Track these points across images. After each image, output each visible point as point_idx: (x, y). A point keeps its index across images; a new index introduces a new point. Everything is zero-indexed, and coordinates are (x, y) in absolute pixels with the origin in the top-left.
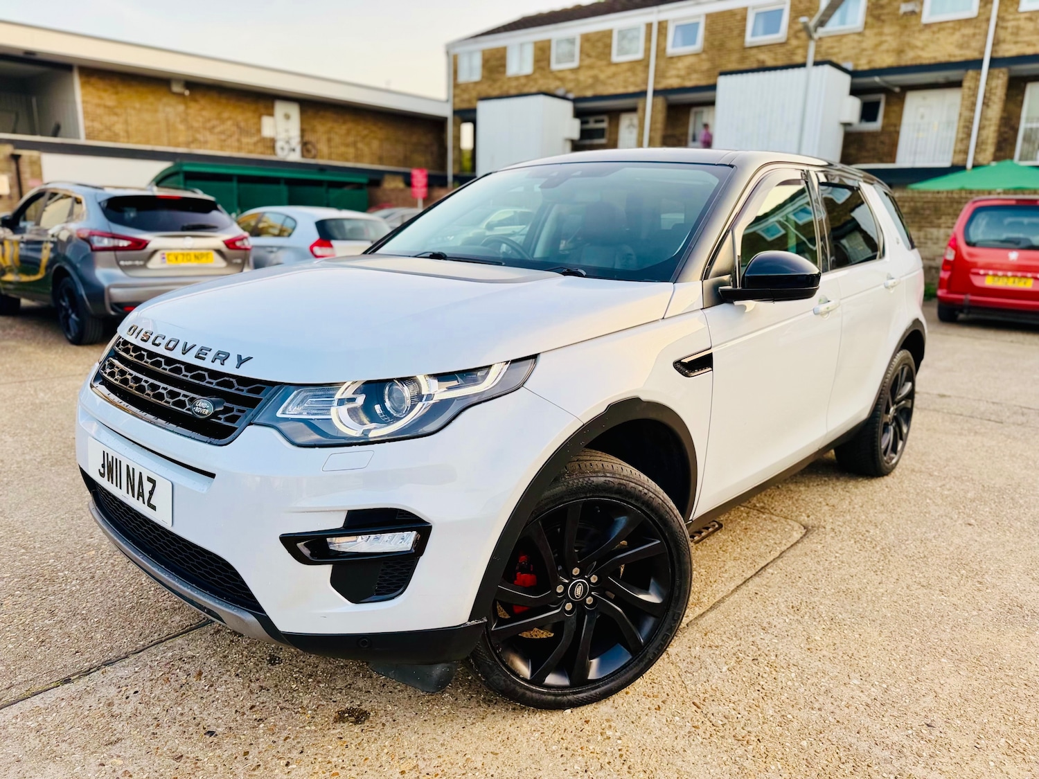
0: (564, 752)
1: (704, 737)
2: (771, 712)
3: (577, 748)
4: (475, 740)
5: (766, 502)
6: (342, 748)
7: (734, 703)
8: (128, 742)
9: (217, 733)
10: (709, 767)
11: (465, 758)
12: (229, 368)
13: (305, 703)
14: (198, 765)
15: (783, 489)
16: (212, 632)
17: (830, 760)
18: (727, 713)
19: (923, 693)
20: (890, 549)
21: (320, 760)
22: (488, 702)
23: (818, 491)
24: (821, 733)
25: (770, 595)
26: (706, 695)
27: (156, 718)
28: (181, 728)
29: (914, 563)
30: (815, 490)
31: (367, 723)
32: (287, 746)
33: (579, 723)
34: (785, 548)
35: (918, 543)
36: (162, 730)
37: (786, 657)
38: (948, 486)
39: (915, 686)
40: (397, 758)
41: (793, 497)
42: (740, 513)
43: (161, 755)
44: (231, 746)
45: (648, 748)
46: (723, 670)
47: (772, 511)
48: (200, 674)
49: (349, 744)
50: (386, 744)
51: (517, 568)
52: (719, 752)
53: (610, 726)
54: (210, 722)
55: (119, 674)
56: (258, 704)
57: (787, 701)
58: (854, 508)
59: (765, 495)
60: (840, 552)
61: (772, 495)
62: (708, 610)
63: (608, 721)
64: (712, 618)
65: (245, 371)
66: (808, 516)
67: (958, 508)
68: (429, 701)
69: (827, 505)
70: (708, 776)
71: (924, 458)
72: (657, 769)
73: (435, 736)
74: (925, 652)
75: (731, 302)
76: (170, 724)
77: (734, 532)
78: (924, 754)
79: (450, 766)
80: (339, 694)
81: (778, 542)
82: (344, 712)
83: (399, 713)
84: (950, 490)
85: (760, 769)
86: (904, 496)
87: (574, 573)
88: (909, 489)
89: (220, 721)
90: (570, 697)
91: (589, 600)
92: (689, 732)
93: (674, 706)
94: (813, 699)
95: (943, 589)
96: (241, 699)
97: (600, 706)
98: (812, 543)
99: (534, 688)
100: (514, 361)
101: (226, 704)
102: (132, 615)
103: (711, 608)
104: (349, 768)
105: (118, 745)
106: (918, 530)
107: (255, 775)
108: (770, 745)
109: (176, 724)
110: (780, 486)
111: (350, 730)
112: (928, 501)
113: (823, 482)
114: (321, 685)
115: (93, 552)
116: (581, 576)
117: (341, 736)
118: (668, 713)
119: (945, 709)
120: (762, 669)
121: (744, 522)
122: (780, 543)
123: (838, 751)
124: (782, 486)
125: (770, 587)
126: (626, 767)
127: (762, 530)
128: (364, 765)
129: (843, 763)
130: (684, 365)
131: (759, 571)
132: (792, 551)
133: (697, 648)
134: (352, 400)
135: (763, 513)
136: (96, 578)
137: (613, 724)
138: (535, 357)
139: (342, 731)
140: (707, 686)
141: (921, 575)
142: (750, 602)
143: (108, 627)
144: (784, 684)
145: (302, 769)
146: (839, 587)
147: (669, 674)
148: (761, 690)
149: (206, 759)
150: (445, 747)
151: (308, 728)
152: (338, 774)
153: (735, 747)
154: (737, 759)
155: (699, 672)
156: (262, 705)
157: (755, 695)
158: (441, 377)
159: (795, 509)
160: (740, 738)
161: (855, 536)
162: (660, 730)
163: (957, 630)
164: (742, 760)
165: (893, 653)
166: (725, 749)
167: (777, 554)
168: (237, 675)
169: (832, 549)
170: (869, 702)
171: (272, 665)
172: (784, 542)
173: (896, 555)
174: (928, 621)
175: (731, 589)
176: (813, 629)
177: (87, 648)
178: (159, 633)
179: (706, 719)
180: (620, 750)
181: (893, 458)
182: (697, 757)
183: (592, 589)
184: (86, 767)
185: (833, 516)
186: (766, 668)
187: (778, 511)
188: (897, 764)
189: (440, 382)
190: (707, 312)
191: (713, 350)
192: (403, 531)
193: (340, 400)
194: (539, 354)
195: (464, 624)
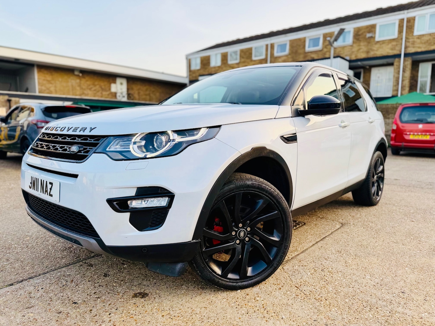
0: (237, 306)
1: (301, 299)
2: (331, 289)
3: (243, 305)
4: (197, 303)
5: (324, 215)
6: (135, 307)
7: (314, 286)
8: (37, 307)
9: (78, 303)
10: (304, 310)
11: (192, 310)
12: (87, 132)
13: (119, 291)
14: (68, 315)
15: (331, 211)
16: (79, 265)
17: (359, 306)
18: (311, 290)
19: (399, 280)
20: (379, 230)
21: (125, 312)
22: (203, 288)
23: (346, 211)
24: (354, 296)
25: (328, 247)
26: (301, 283)
27: (50, 298)
28: (62, 301)
29: (390, 235)
30: (345, 211)
31: (147, 298)
32: (110, 307)
33: (244, 295)
34: (333, 231)
35: (391, 228)
36: (53, 302)
37: (336, 269)
38: (402, 209)
39: (395, 278)
40: (160, 310)
41: (335, 214)
42: (313, 219)
43: (51, 312)
44: (84, 308)
45: (276, 304)
46: (309, 274)
47: (327, 218)
48: (72, 281)
49: (138, 306)
50: (156, 305)
51: (214, 224)
52: (308, 305)
53: (258, 296)
54: (75, 299)
55: (35, 282)
56: (98, 291)
57: (338, 285)
58: (362, 217)
59: (324, 213)
60: (357, 232)
61: (327, 213)
62: (301, 253)
63: (257, 294)
64: (303, 256)
65: (93, 133)
66: (343, 220)
67: (407, 216)
68: (176, 289)
69: (350, 216)
70: (304, 314)
71: (390, 200)
72: (280, 311)
73: (178, 302)
74: (398, 266)
75: (304, 116)
76: (57, 300)
77: (311, 226)
78: (402, 303)
79: (185, 313)
80: (135, 287)
81: (330, 229)
82: (137, 294)
83: (162, 294)
84: (403, 210)
85: (327, 310)
86: (384, 212)
87: (239, 226)
88: (385, 210)
89: (80, 298)
90: (240, 284)
91: (247, 239)
92: (294, 297)
93: (287, 288)
94: (349, 284)
95: (404, 243)
96: (90, 290)
97: (254, 288)
98: (345, 229)
99: (223, 279)
100: (210, 127)
101: (83, 292)
102: (43, 260)
103: (302, 252)
104: (138, 315)
105: (32, 308)
106: (391, 223)
107: (94, 319)
108: (331, 301)
109: (60, 300)
111: (139, 301)
112: (394, 214)
113: (348, 208)
114: (127, 284)
115: (29, 238)
116: (243, 227)
117: (135, 303)
118: (284, 290)
119: (409, 286)
120: (326, 273)
121: (315, 222)
122: (331, 229)
123: (362, 303)
125: (327, 244)
126: (266, 311)
127: (323, 225)
128: (145, 313)
129: (365, 307)
130: (285, 138)
131: (323, 239)
132: (336, 232)
133: (296, 266)
134: (139, 142)
135: (323, 219)
136: (29, 247)
137: (260, 295)
138: (219, 126)
139: (136, 301)
140: (302, 280)
141: (393, 239)
142: (319, 250)
143: (32, 265)
144: (336, 279)
145: (117, 316)
146: (358, 244)
147: (284, 276)
148: (326, 281)
149: (72, 313)
150: (183, 306)
151: (120, 300)
152: (133, 317)
153: (316, 302)
154: (317, 307)
155: (298, 275)
156: (99, 292)
157: (324, 283)
158: (179, 132)
159: (336, 217)
160: (318, 299)
161: (364, 226)
162: (281, 297)
163: (411, 258)
164: (319, 307)
165: (384, 266)
166: (311, 303)
167: (330, 233)
168: (89, 281)
169: (354, 231)
170: (375, 284)
171: (105, 277)
172: (333, 228)
173: (382, 232)
174: (398, 255)
175: (311, 245)
176: (348, 259)
177: (22, 272)
178: (55, 266)
179: (302, 292)
180: (263, 305)
181: (377, 198)
182: (298, 307)
183: (248, 234)
184: (16, 317)
185: (353, 220)
186: (328, 273)
187: (330, 218)
188: (390, 307)
189: (178, 135)
190: (294, 118)
191: (297, 134)
192: (162, 197)
193: (134, 142)
194: (221, 125)
195: (190, 241)
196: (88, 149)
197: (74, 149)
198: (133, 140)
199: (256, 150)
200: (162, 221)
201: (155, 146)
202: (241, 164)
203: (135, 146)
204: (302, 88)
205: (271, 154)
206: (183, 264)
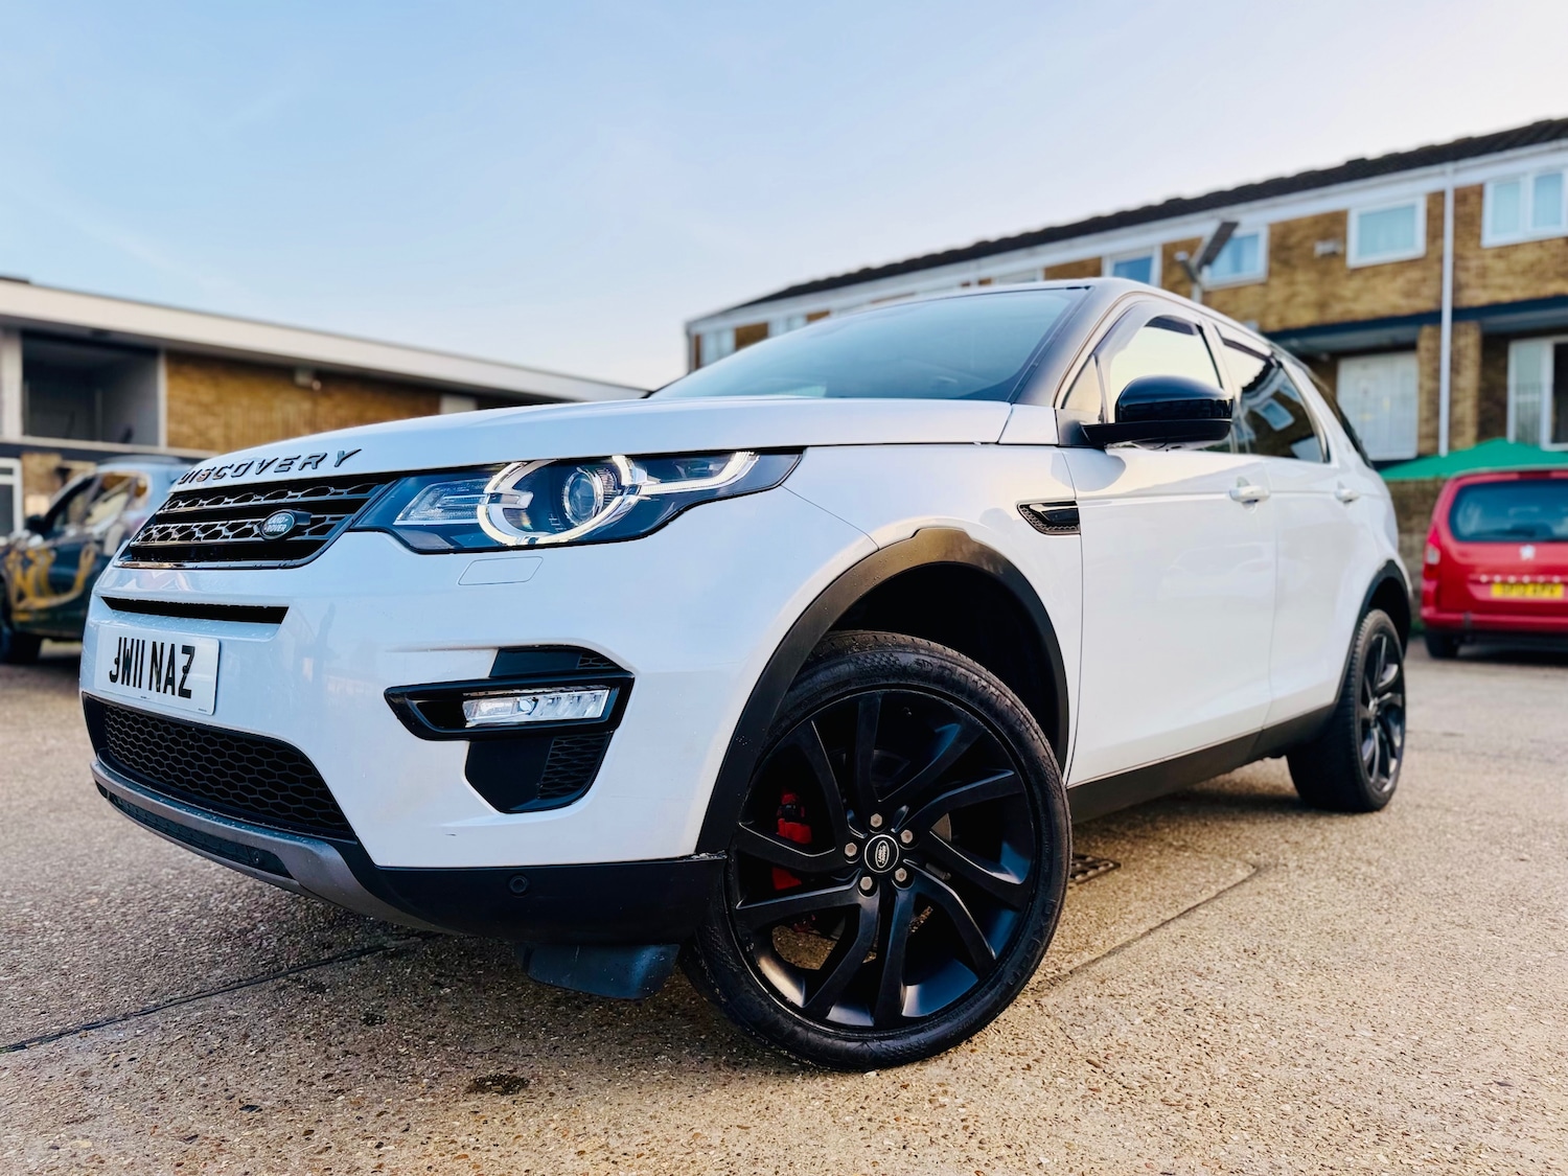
0: (866, 1124)
1: (1109, 1100)
2: (1224, 1070)
3: (887, 1120)
4: (710, 1111)
5: (1188, 840)
6: (477, 1124)
7: (1158, 1060)
8: (107, 1120)
9: (262, 1107)
10: (1120, 1138)
11: (692, 1133)
12: (325, 470)
13: (418, 1070)
14: (222, 1147)
15: (1215, 826)
16: (274, 988)
17: (1335, 1128)
18: (1147, 1073)
19: (1484, 1046)
20: (1395, 886)
21: (436, 1139)
22: (735, 1066)
23: (1269, 828)
24: (1314, 1094)
25: (1206, 938)
26: (1109, 1052)
27: (160, 1090)
28: (202, 1101)
29: (1440, 901)
30: (1265, 827)
31: (523, 1093)
32: (381, 1122)
33: (891, 1089)
34: (1225, 887)
35: (1443, 880)
36: (167, 1104)
37: (1241, 1007)
38: (1478, 822)
39: (1468, 1038)
40: (571, 1135)
41: (1230, 835)
42: (1147, 852)
43: (160, 1135)
44: (283, 1123)
45: (1014, 1117)
46: (1136, 1022)
47: (1200, 849)
48: (246, 1036)
49: (489, 1119)
50: (555, 1117)
51: (779, 813)
52: (1139, 1120)
53: (946, 1092)
54: (253, 1095)
55: (109, 1039)
56: (338, 1071)
57: (1250, 1056)
58: (1330, 845)
59: (1187, 833)
60: (1316, 890)
61: (1198, 833)
62: (1104, 956)
63: (940, 1085)
64: (1112, 964)
65: (349, 468)
66: (1258, 854)
67: (1498, 843)
68: (631, 1065)
69: (1287, 842)
70: (1122, 1150)
71: (1433, 794)
72: (1031, 1142)
73: (639, 1107)
74: (1478, 999)
75: (1102, 449)
76: (182, 1097)
77: (1140, 871)
78: (1500, 1118)
79: (664, 1144)
80: (478, 1059)
81: (1211, 880)
82: (485, 1080)
83: (580, 1082)
84: (1483, 824)
85: (1212, 1140)
86: (1411, 832)
87: (873, 824)
88: (1415, 825)
89: (270, 1093)
90: (874, 1045)
91: (901, 875)
92: (1083, 1097)
93: (1054, 1065)
94: (1294, 1054)
95: (1493, 928)
96: (310, 1066)
97: (928, 1067)
98: (1270, 881)
99: (812, 1024)
100: (765, 451)
101: (283, 1073)
102: (143, 970)
103: (1109, 952)
104: (487, 1148)
105: (86, 1123)
106: (1439, 866)
107: (320, 1160)
108: (1226, 1110)
109: (194, 1098)
110: (1209, 823)
111: (494, 1104)
112: (1449, 836)
113: (1276, 818)
114: (449, 1049)
115: (96, 900)
116: (884, 828)
117: (476, 1110)
118: (1045, 1073)
119: (1526, 1064)
120: (1202, 1020)
121: (1154, 861)
122: (1216, 881)
123: (1346, 1115)
124: (1212, 823)
125: (1205, 929)
126: (974, 1142)
127: (1185, 868)
128: (513, 1144)
129: (1359, 1132)
130: (1035, 513)
131: (1185, 912)
132: (1236, 891)
133: (1089, 997)
134: (511, 497)
135: (1185, 851)
136: (94, 929)
137: (949, 1088)
138: (798, 450)
139: (479, 1103)
140: (1110, 1041)
141: (1454, 914)
142: (1174, 946)
143: (101, 984)
144: (1242, 1037)
145: (405, 1152)
146: (1320, 928)
147: (1044, 1027)
148: (1204, 1045)
149: (237, 1140)
150: (657, 1120)
151: (421, 1100)
152: (466, 1156)
153: (1167, 1113)
154: (1171, 1128)
155: (1095, 1024)
156: (344, 1074)
157: (1195, 1050)
159: (1235, 847)
160: (1175, 1103)
161: (1338, 874)
162: (1033, 1094)
163: (1526, 973)
164: (1178, 1129)
165: (1423, 1000)
166: (1149, 1116)
167: (1214, 894)
168: (309, 1037)
169: (1302, 888)
170: (1392, 1057)
171: (368, 1025)
172: (1222, 880)
173: (1408, 893)
174: (1475, 964)
175: (1142, 932)
176: (1283, 974)
177: (61, 1007)
178: (184, 989)
179: (1112, 1080)
180: (962, 1121)
181: (1384, 785)
182: (1099, 1127)
183: (904, 854)
184: (26, 1150)
185: (1298, 853)
186: (1208, 1018)
187: (1209, 849)
188: (1456, 1132)
189: (648, 470)
190: (1065, 451)
191: (1080, 507)
192: (586, 684)
193: (492, 495)
194: (805, 447)
195: (689, 857)
196: (327, 522)
197: (278, 524)
198: (489, 489)
199: (927, 538)
200: (587, 777)
201: (567, 512)
203: (497, 509)
205: (984, 561)
206: (663, 949)
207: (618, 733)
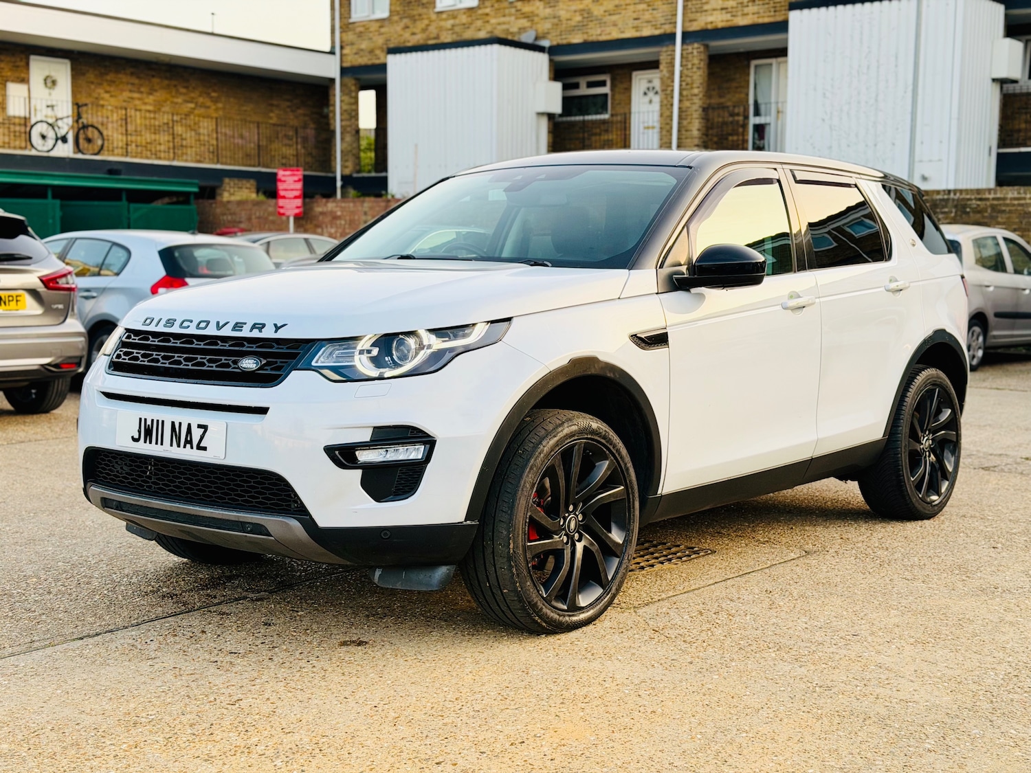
1: (658, 641)
5: (772, 537)
9: (239, 652)
12: (268, 333)
13: (309, 640)
14: (233, 664)
16: (199, 614)
20: (890, 561)
25: (747, 585)
26: (665, 627)
27: (180, 649)
28: (206, 652)
31: (368, 645)
34: (778, 562)
36: (190, 653)
40: (399, 656)
41: (804, 534)
42: (738, 544)
43: (198, 661)
44: (255, 657)
46: (685, 617)
47: (776, 543)
48: (204, 632)
49: (356, 653)
50: (388, 651)
54: (230, 649)
58: (870, 540)
59: (774, 533)
60: (835, 564)
61: (782, 533)
62: (681, 594)
64: (684, 597)
65: (282, 334)
66: (814, 545)
69: (842, 538)
70: (657, 655)
77: (727, 555)
80: (337, 636)
81: (771, 559)
82: (346, 642)
83: (394, 641)
89: (239, 649)
92: (646, 640)
93: (636, 631)
96: (250, 640)
100: (492, 322)
101: (238, 642)
103: (685, 592)
107: (284, 666)
108: (712, 643)
109: (201, 651)
111: (355, 648)
114: (319, 633)
118: (630, 634)
120: (721, 616)
121: (740, 549)
122: (773, 559)
125: (749, 581)
126: (589, 654)
127: (758, 552)
128: (373, 659)
130: (640, 339)
131: (743, 575)
132: (783, 564)
133: (664, 609)
134: (369, 352)
135: (765, 544)
136: (54, 593)
137: (581, 640)
138: (509, 319)
139: (350, 648)
140: (668, 623)
142: (726, 589)
143: (95, 615)
144: (737, 622)
147: (635, 620)
148: (716, 624)
149: (238, 661)
150: (439, 651)
151: (317, 649)
152: (353, 663)
155: (663, 618)
158: (438, 332)
159: (802, 541)
161: (859, 555)
167: (767, 566)
169: (827, 563)
171: (268, 626)
172: (778, 559)
175: (710, 583)
177: (83, 625)
178: (147, 616)
181: (933, 500)
185: (843, 545)
187: (782, 543)
189: (436, 336)
190: (661, 296)
191: (668, 330)
192: (414, 443)
193: (360, 351)
194: (512, 318)
195: (461, 523)
196: (279, 364)
197: (249, 364)
198: (359, 347)
199: (576, 363)
200: (415, 486)
201: (395, 357)
202: (551, 388)
203: (365, 357)
204: (687, 225)
205: (608, 372)
206: (448, 567)
207: (429, 466)
